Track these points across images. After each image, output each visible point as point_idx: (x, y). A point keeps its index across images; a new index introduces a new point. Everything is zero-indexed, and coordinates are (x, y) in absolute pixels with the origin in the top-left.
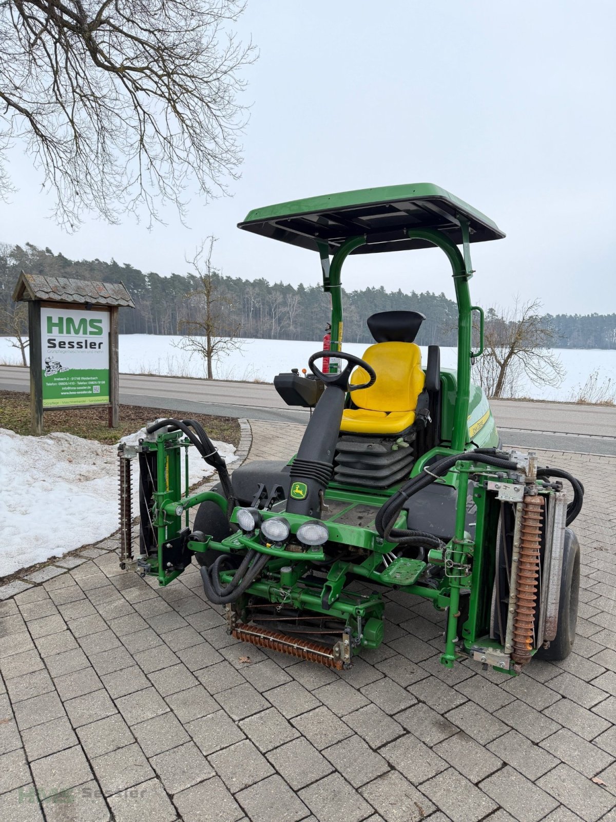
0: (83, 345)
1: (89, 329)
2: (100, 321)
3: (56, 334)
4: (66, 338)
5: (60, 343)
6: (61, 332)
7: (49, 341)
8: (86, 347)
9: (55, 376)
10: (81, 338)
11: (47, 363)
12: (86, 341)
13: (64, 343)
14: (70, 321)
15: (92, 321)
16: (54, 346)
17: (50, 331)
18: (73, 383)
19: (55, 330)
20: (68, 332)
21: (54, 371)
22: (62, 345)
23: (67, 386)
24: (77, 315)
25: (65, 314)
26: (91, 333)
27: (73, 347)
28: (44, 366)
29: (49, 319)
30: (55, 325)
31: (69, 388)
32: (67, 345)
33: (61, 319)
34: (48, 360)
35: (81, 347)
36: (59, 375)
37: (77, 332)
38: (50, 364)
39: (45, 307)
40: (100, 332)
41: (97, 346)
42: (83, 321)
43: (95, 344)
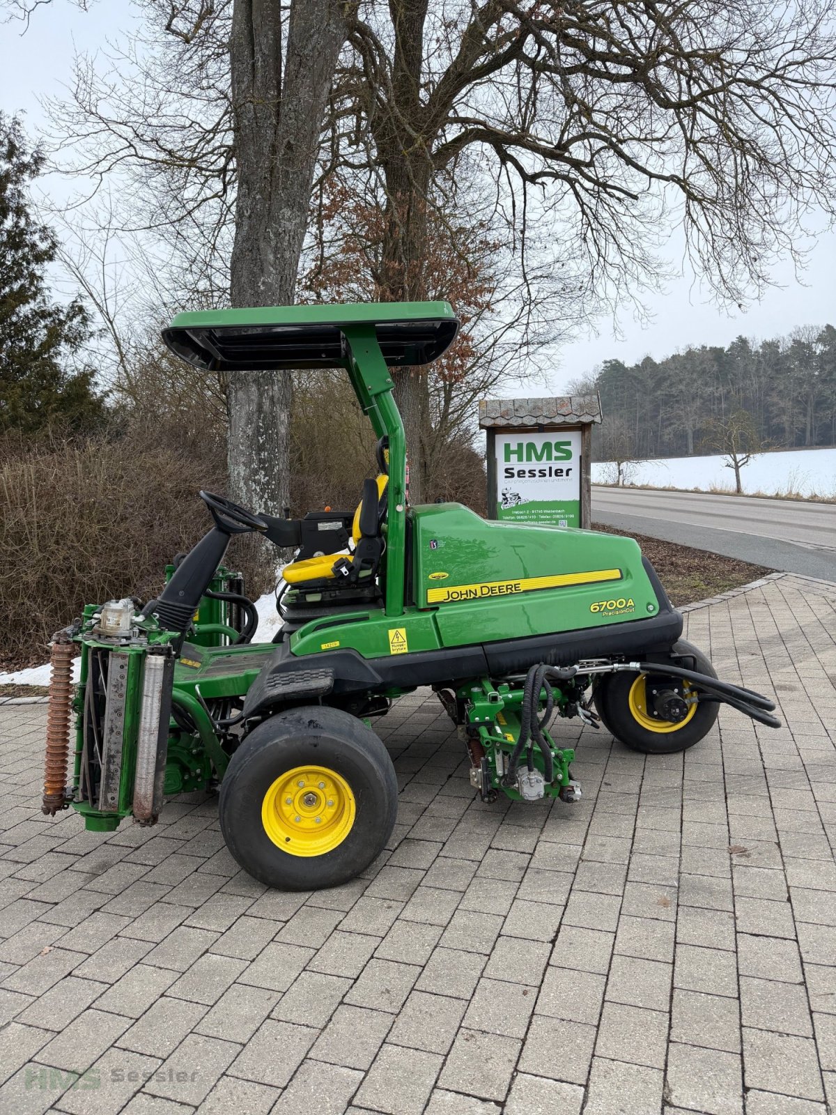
0: (547, 472)
1: (555, 454)
2: (569, 443)
3: (514, 462)
4: (526, 466)
5: (519, 472)
6: (520, 459)
7: (507, 471)
8: (550, 475)
9: (512, 509)
10: (544, 464)
11: (504, 495)
12: (550, 468)
13: (524, 472)
14: (531, 446)
15: (558, 445)
16: (513, 475)
17: (507, 459)
18: (535, 517)
19: (514, 457)
20: (529, 459)
21: (512, 504)
22: (521, 473)
23: (526, 520)
24: (539, 440)
25: (525, 439)
26: (557, 458)
27: (534, 475)
28: (500, 498)
29: (507, 446)
30: (514, 452)
31: (529, 522)
32: (527, 474)
33: (520, 445)
34: (505, 492)
35: (545, 475)
36: (518, 507)
37: (539, 458)
38: (508, 496)
39: (501, 433)
40: (569, 455)
41: (564, 473)
42: (547, 446)
43: (562, 471)
